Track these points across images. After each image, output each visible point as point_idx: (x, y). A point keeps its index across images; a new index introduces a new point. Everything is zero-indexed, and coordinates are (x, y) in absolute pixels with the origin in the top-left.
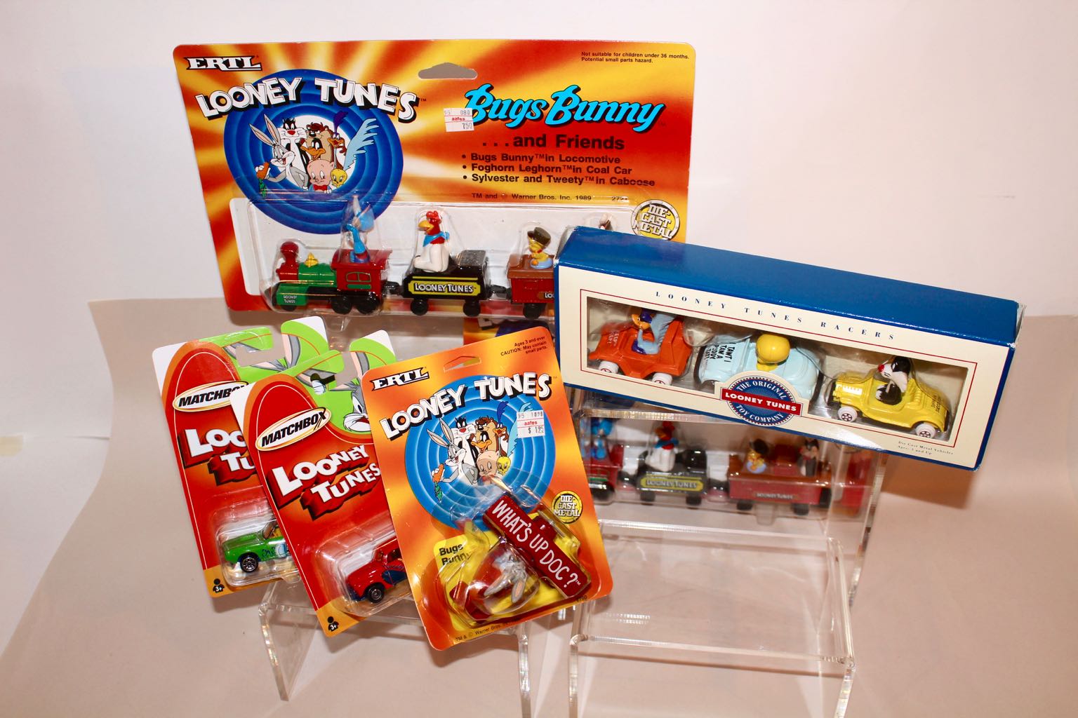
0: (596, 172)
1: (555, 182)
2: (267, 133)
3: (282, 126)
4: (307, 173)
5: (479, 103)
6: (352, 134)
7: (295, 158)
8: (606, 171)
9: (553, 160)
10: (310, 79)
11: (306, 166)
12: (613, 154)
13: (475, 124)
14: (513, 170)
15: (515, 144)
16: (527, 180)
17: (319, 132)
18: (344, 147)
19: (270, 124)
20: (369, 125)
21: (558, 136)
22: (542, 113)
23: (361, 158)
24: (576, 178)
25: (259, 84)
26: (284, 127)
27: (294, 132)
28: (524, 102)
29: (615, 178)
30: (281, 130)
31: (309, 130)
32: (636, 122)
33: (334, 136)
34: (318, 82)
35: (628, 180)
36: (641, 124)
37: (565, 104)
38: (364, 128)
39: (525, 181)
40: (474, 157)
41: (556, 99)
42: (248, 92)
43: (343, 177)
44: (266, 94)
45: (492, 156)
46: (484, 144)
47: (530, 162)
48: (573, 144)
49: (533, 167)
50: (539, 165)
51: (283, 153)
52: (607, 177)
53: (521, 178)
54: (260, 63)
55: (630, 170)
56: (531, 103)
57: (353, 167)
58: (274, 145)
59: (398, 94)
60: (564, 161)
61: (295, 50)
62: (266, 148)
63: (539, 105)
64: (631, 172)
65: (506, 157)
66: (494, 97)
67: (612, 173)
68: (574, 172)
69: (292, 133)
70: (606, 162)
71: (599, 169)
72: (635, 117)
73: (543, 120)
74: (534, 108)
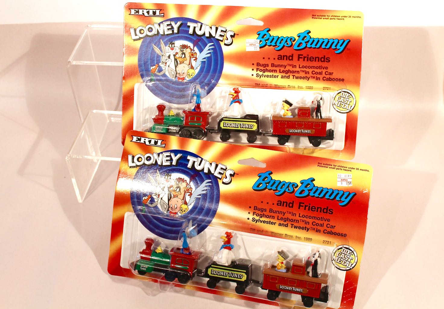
0: (316, 74)
1: (296, 79)
2: (160, 48)
3: (168, 46)
4: (176, 71)
5: (263, 37)
6: (201, 50)
7: (171, 63)
8: (321, 73)
9: (296, 67)
10: (186, 22)
11: (176, 67)
12: (325, 64)
13: (260, 48)
14: (276, 72)
15: (278, 59)
16: (282, 77)
17: (185, 49)
18: (196, 57)
19: (162, 45)
20: (210, 46)
21: (299, 55)
22: (292, 43)
23: (203, 63)
24: (306, 77)
25: (161, 24)
26: (169, 46)
27: (174, 49)
28: (284, 38)
29: (325, 78)
30: (167, 47)
31: (181, 48)
32: (336, 48)
33: (192, 51)
34: (189, 24)
35: (331, 78)
36: (339, 49)
37: (303, 39)
38: (207, 48)
39: (281, 78)
40: (258, 64)
41: (299, 37)
42: (155, 28)
43: (193, 73)
44: (164, 29)
45: (267, 65)
46: (264, 58)
47: (285, 68)
48: (306, 59)
49: (286, 71)
50: (289, 70)
51: (166, 60)
52: (321, 77)
53: (280, 77)
54: (164, 13)
55: (332, 73)
56: (288, 38)
57: (199, 68)
58: (163, 55)
59: (225, 32)
60: (301, 68)
61: (181, 8)
62: (158, 56)
63: (291, 39)
64: (333, 74)
65: (273, 65)
66: (270, 35)
67: (324, 75)
68: (305, 74)
69: (172, 49)
70: (321, 69)
71: (317, 72)
72: (336, 46)
73: (292, 47)
74: (289, 40)
